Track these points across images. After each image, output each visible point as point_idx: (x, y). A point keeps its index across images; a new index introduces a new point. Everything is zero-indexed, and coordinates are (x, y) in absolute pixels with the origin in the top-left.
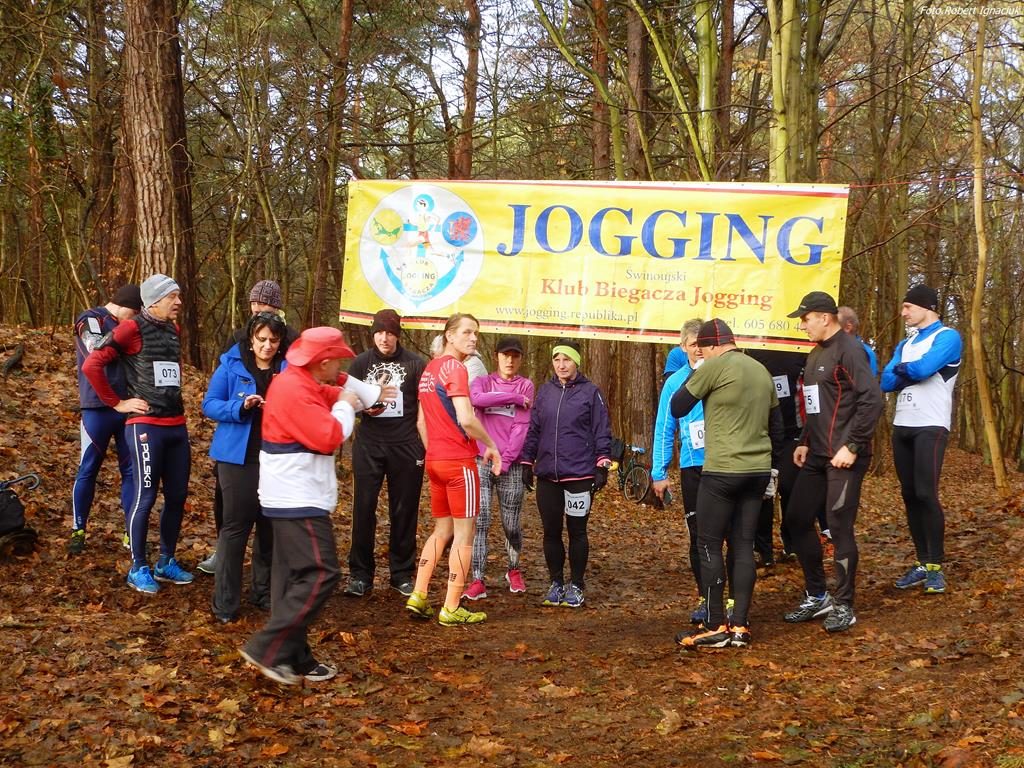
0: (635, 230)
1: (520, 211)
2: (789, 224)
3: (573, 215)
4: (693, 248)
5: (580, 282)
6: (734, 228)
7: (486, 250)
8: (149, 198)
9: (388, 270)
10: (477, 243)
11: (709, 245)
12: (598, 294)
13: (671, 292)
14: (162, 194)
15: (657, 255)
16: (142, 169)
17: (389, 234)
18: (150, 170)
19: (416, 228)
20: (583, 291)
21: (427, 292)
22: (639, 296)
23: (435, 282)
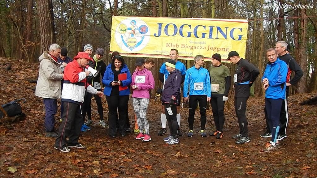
0: (192, 30)
1: (160, 25)
2: (233, 29)
3: (175, 26)
4: (207, 35)
5: (177, 44)
6: (218, 30)
7: (151, 35)
8: (43, 24)
9: (123, 41)
10: (148, 33)
11: (212, 35)
12: (182, 47)
13: (202, 47)
14: (47, 23)
15: (198, 37)
16: (41, 16)
17: (123, 31)
18: (43, 16)
19: (131, 29)
20: (178, 46)
21: (134, 46)
22: (193, 48)
23: (136, 44)
